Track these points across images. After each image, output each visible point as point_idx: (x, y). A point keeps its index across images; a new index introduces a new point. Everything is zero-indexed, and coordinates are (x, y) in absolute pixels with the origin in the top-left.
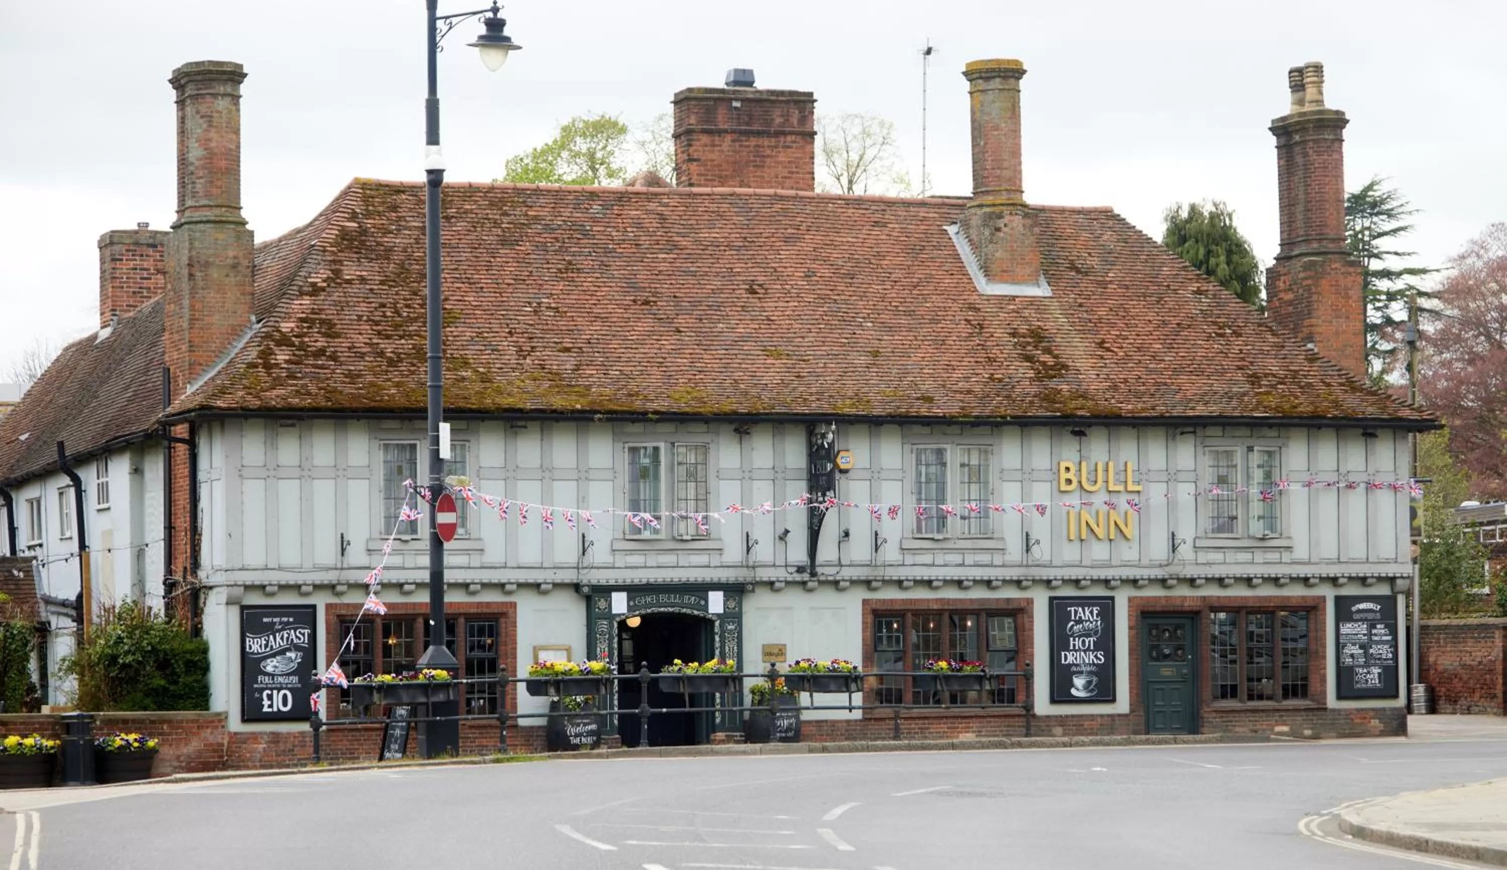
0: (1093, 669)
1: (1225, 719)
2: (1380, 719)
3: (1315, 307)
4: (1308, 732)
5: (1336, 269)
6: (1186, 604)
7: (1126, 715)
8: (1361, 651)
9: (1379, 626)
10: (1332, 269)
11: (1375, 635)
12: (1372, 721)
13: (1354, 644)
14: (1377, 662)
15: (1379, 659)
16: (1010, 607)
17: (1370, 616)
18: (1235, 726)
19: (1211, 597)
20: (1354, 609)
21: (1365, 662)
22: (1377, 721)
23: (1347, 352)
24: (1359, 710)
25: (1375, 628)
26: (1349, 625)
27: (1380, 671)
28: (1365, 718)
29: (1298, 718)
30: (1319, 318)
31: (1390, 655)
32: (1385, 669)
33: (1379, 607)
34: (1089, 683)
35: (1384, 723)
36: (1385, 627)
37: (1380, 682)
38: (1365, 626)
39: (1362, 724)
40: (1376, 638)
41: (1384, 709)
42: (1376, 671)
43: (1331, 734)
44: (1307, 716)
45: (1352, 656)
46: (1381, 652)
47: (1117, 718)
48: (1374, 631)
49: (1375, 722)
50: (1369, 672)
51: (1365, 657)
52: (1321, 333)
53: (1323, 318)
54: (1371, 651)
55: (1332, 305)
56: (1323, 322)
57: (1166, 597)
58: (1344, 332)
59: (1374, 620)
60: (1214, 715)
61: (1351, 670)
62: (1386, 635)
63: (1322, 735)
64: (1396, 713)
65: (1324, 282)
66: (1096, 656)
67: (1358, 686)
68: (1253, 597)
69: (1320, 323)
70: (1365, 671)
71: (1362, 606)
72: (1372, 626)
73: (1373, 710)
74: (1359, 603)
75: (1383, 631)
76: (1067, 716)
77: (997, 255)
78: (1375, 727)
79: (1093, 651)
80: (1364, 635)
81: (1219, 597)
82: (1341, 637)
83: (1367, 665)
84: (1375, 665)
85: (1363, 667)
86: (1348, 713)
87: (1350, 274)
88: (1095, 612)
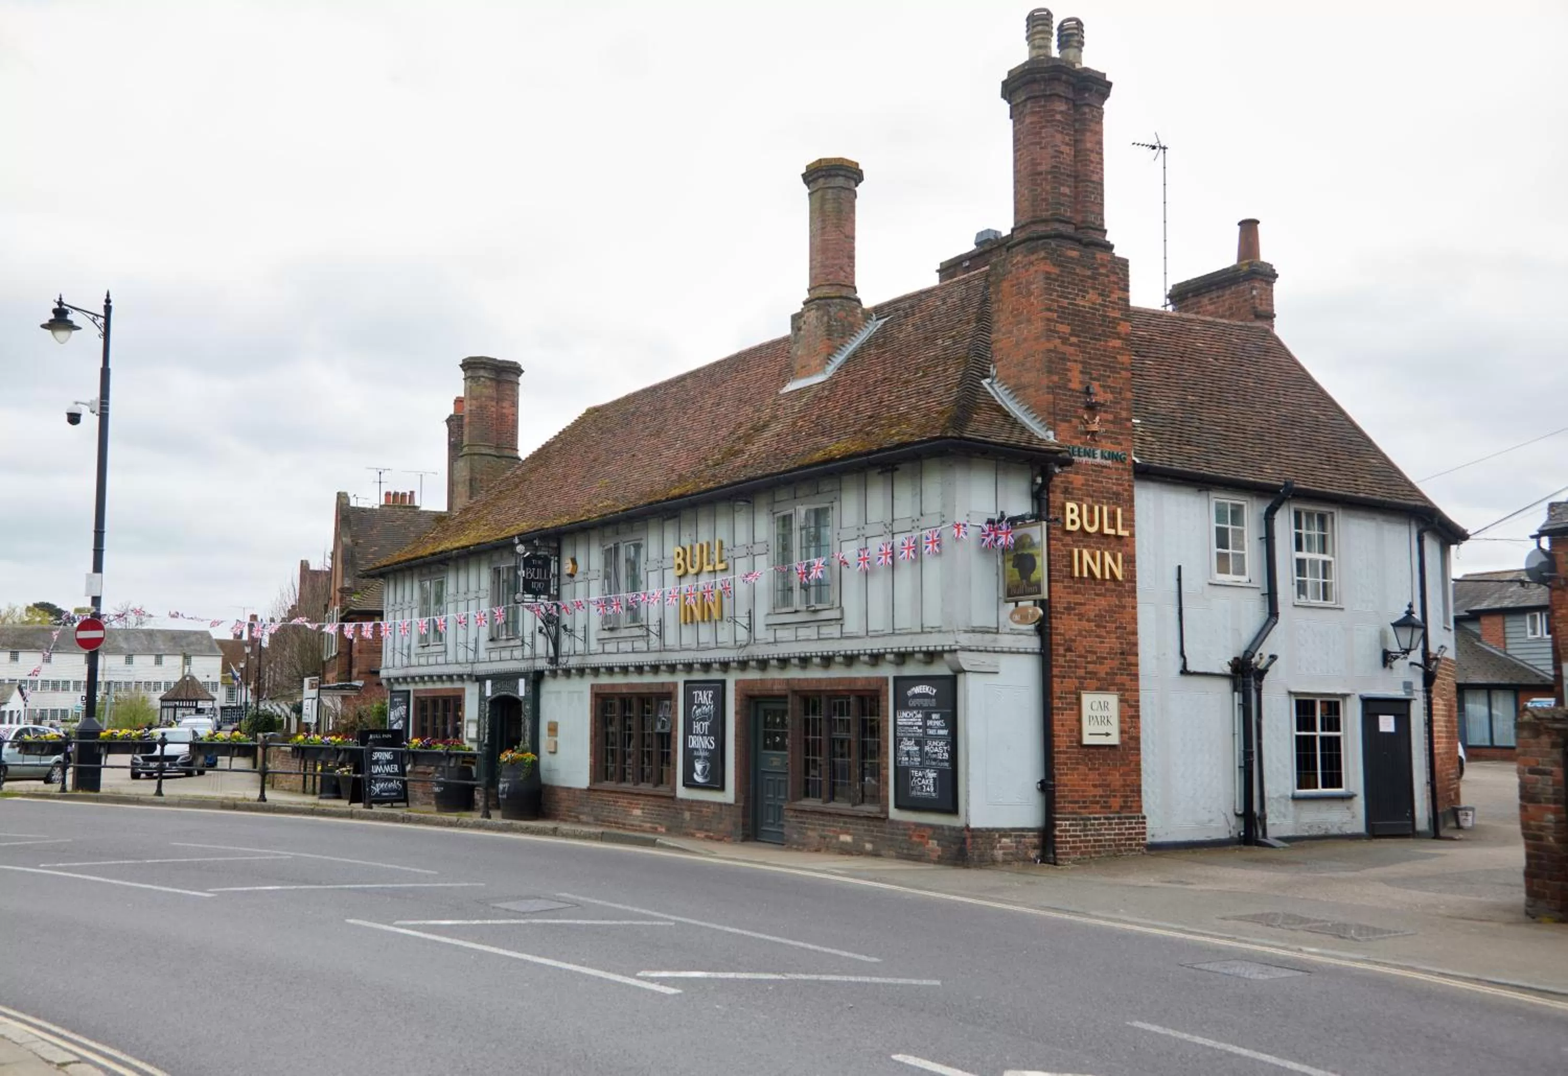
0: (707, 754)
1: (800, 820)
2: (938, 840)
3: (995, 318)
4: (869, 846)
5: (1018, 262)
6: (775, 687)
7: (730, 805)
8: (916, 748)
9: (934, 716)
10: (1013, 266)
11: (931, 727)
12: (930, 841)
13: (910, 739)
14: (934, 763)
15: (935, 760)
16: (664, 691)
17: (926, 702)
18: (807, 829)
19: (794, 679)
20: (909, 693)
21: (921, 763)
22: (935, 842)
23: (1028, 365)
24: (919, 825)
25: (930, 718)
26: (905, 714)
27: (934, 775)
28: (923, 837)
29: (860, 827)
30: (999, 330)
31: (946, 756)
32: (941, 772)
33: (935, 691)
34: (705, 768)
35: (942, 846)
36: (941, 718)
37: (935, 791)
38: (920, 716)
39: (920, 844)
40: (931, 732)
41: (941, 827)
42: (932, 775)
43: (891, 852)
44: (869, 826)
45: (908, 753)
46: (936, 750)
47: (724, 807)
48: (930, 723)
49: (933, 844)
50: (923, 777)
51: (920, 756)
52: (1001, 349)
53: (1003, 330)
54: (927, 748)
55: (1013, 310)
56: (1004, 334)
57: (761, 680)
58: (1025, 340)
59: (929, 708)
60: (792, 813)
61: (906, 770)
62: (942, 728)
63: (883, 852)
64: (953, 833)
65: (1005, 285)
66: (709, 742)
67: (914, 793)
68: (826, 679)
69: (1001, 337)
70: (920, 774)
71: (918, 690)
72: (927, 717)
73: (931, 826)
74: (915, 686)
75: (938, 723)
76: (693, 801)
77: (799, 353)
78: (933, 851)
79: (707, 736)
80: (920, 727)
81: (799, 680)
82: (899, 729)
83: (922, 767)
84: (930, 767)
85: (918, 769)
86: (906, 825)
87: (1032, 263)
88: (710, 696)
